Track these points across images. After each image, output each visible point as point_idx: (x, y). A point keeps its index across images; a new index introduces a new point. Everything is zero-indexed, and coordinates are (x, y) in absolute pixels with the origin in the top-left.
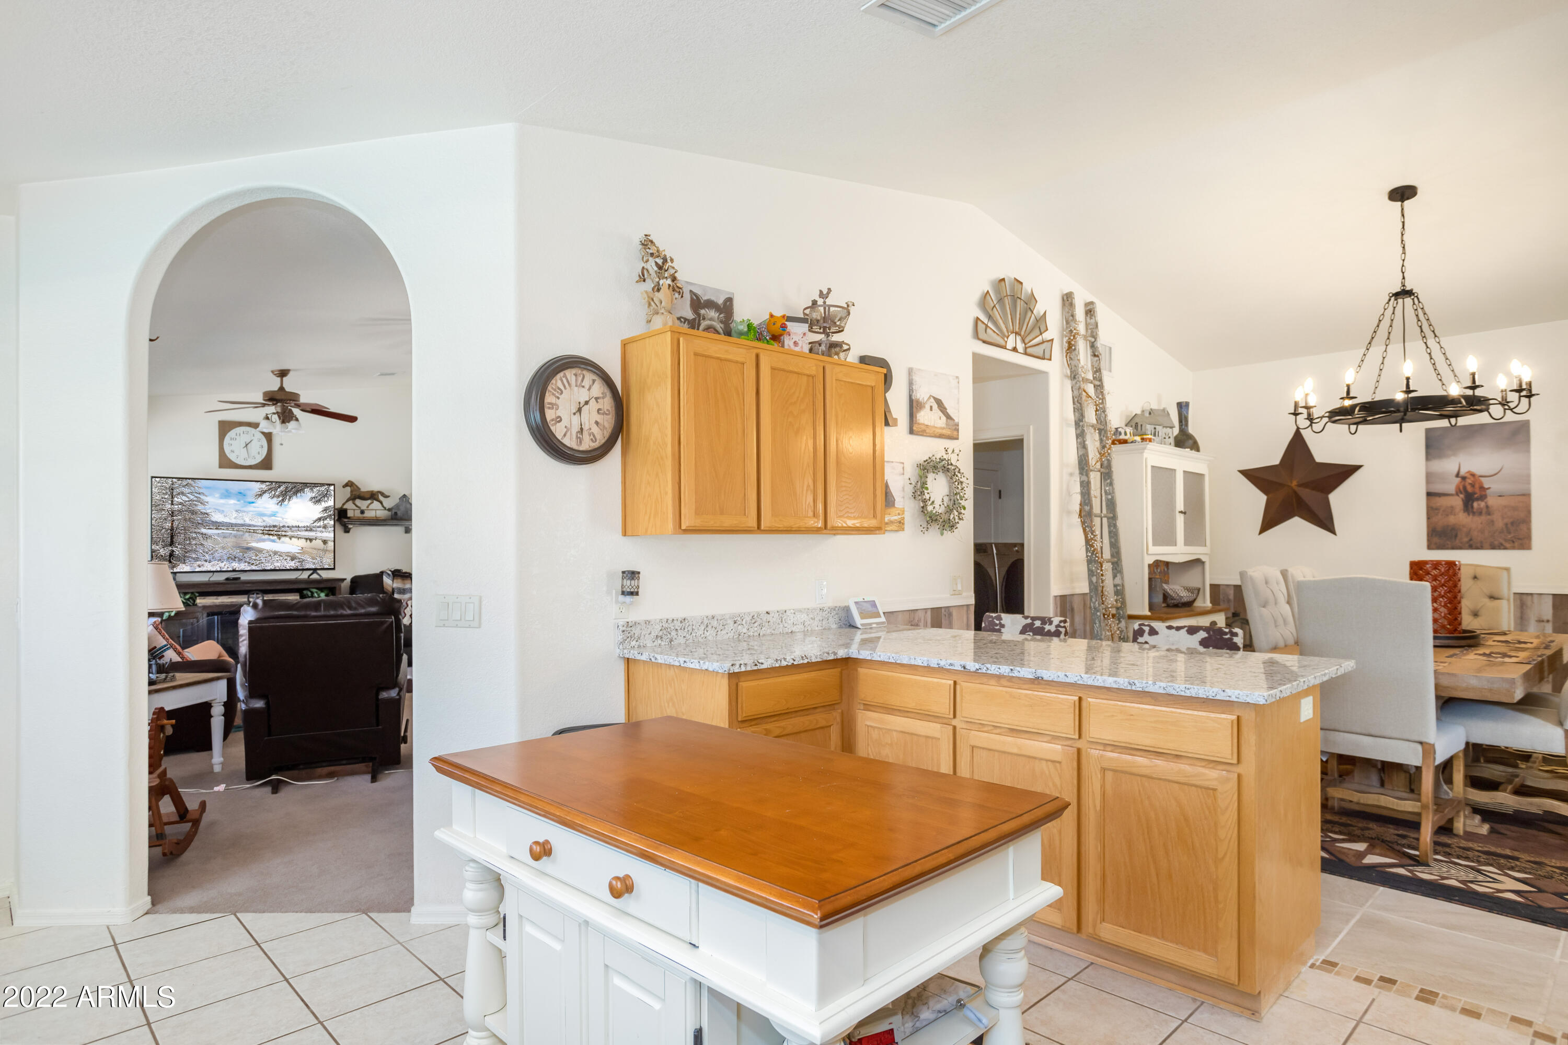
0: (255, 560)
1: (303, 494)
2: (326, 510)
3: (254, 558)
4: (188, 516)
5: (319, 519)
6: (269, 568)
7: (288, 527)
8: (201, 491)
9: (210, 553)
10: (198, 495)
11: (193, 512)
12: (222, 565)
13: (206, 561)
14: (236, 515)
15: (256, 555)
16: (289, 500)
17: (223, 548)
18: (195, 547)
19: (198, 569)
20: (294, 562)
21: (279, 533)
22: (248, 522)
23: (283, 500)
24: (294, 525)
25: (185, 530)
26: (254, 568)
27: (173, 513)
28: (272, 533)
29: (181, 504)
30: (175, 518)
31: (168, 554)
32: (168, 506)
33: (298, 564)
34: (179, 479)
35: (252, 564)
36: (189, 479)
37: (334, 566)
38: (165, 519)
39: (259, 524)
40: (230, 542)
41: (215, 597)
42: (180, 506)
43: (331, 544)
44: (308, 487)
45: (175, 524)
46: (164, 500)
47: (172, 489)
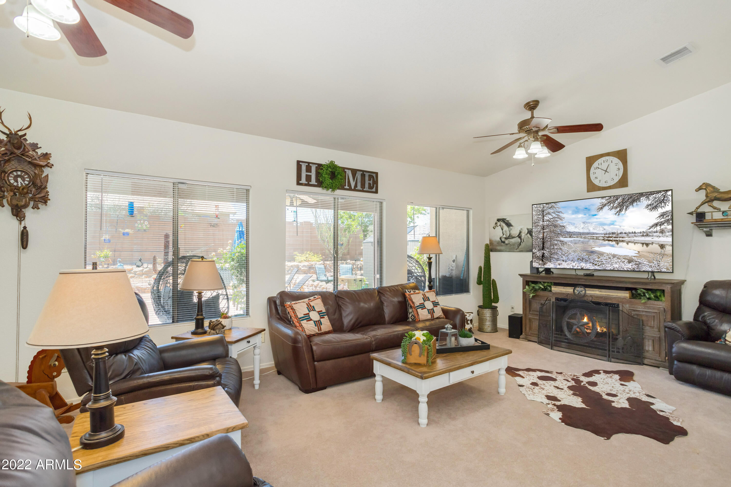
0: (598, 261)
1: (638, 203)
2: (662, 215)
3: (597, 259)
4: (553, 228)
5: (656, 225)
6: (609, 269)
7: (625, 233)
8: (560, 210)
9: (566, 255)
10: (558, 214)
11: (555, 226)
12: (574, 264)
13: (563, 261)
14: (583, 226)
15: (599, 258)
16: (626, 210)
17: (574, 251)
18: (556, 251)
19: (558, 267)
20: (631, 264)
21: (618, 239)
22: (592, 231)
23: (620, 210)
24: (631, 231)
25: (550, 239)
26: (597, 268)
27: (543, 227)
28: (611, 239)
29: (548, 221)
30: (544, 231)
31: (541, 255)
32: (541, 223)
33: (634, 266)
34: (546, 204)
35: (596, 264)
36: (553, 203)
37: (673, 270)
38: (540, 232)
39: (601, 232)
40: (579, 247)
41: (562, 287)
42: (547, 222)
43: (669, 249)
44: (644, 196)
45: (545, 234)
46: (539, 219)
47: (543, 211)
